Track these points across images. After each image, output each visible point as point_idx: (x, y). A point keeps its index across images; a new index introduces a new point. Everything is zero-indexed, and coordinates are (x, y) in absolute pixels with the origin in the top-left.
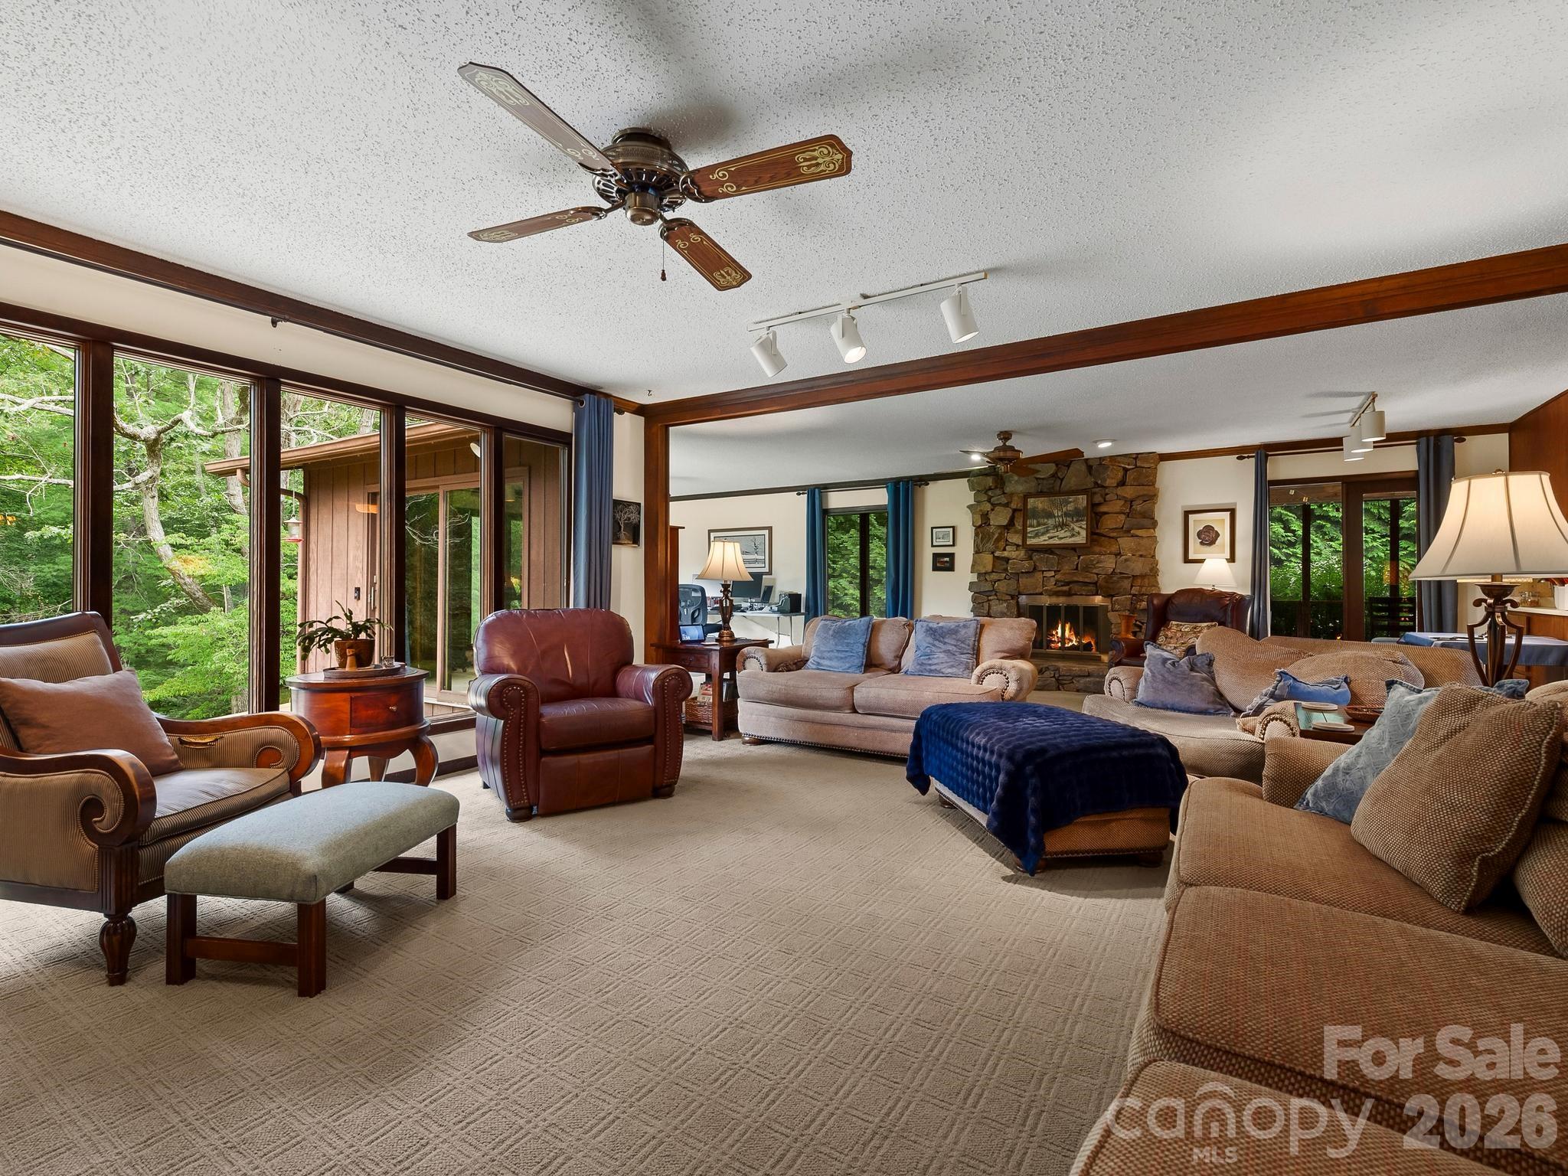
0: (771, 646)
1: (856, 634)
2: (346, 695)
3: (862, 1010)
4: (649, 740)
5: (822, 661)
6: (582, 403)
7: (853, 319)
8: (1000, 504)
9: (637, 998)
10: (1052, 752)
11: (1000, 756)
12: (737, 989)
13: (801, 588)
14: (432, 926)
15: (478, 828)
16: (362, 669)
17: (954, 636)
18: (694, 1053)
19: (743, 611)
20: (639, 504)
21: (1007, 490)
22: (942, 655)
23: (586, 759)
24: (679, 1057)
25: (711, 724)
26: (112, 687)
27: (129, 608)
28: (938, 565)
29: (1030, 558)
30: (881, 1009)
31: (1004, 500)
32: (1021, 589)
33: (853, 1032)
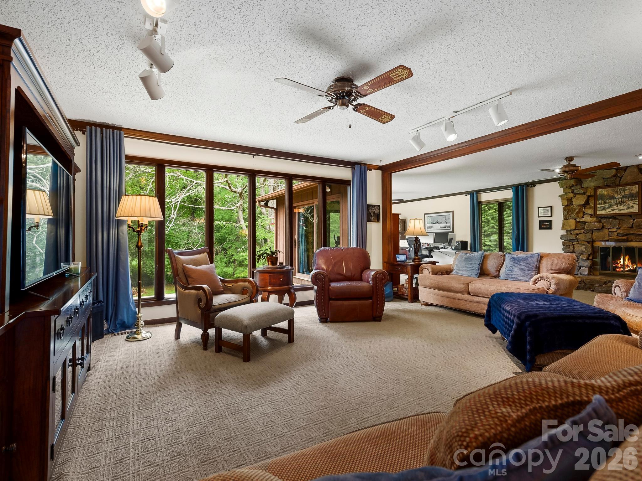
0: (437, 264)
1: (475, 260)
2: (268, 274)
3: (414, 404)
4: (370, 298)
5: (458, 271)
6: (354, 169)
7: (452, 122)
8: (579, 194)
9: (335, 382)
10: (541, 316)
11: (514, 316)
12: (370, 387)
13: (468, 238)
14: (284, 350)
15: (309, 323)
16: (274, 266)
17: (525, 262)
18: (345, 402)
19: (439, 249)
20: (379, 206)
21: (584, 185)
22: (518, 271)
23: (346, 303)
24: (340, 402)
25: (408, 296)
26: (208, 268)
27: (237, 247)
28: (542, 226)
29: (600, 221)
30: (421, 406)
31: (582, 191)
32: (594, 238)
33: (406, 410)
